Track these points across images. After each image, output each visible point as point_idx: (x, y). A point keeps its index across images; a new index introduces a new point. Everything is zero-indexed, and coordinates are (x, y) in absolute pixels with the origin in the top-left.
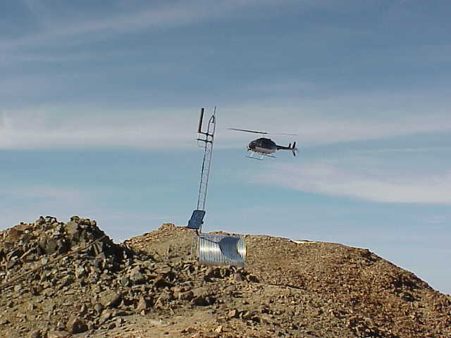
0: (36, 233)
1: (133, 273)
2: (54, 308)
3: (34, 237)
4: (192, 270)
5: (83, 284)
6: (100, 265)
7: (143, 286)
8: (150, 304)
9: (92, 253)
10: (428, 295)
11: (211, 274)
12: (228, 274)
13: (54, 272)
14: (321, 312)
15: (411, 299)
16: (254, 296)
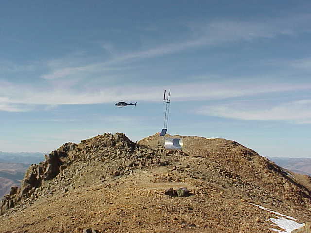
0: (103, 139)
1: (138, 153)
2: (109, 167)
3: (103, 140)
4: (162, 151)
5: (120, 158)
6: (126, 151)
7: (142, 158)
8: (144, 165)
9: (123, 146)
10: (257, 158)
11: (169, 153)
12: (176, 153)
13: (109, 153)
14: (209, 167)
15: (251, 160)
16: (184, 161)
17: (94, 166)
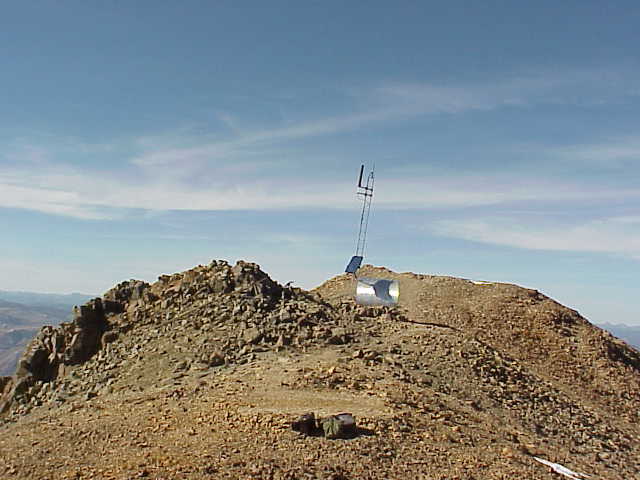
0: (208, 275)
1: (283, 312)
2: (205, 342)
3: (206, 278)
4: (348, 309)
5: (236, 321)
6: (256, 304)
7: (288, 325)
8: (287, 342)
9: (252, 294)
10: (585, 331)
11: (364, 314)
12: (380, 313)
13: (216, 309)
14: (449, 353)
15: (569, 335)
16: (393, 333)
17: (174, 338)
